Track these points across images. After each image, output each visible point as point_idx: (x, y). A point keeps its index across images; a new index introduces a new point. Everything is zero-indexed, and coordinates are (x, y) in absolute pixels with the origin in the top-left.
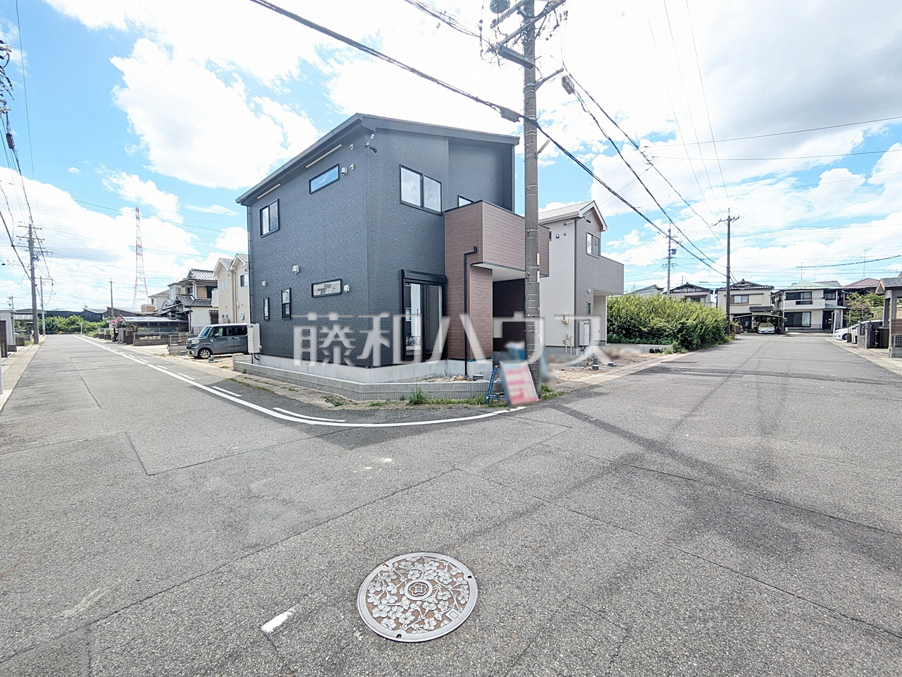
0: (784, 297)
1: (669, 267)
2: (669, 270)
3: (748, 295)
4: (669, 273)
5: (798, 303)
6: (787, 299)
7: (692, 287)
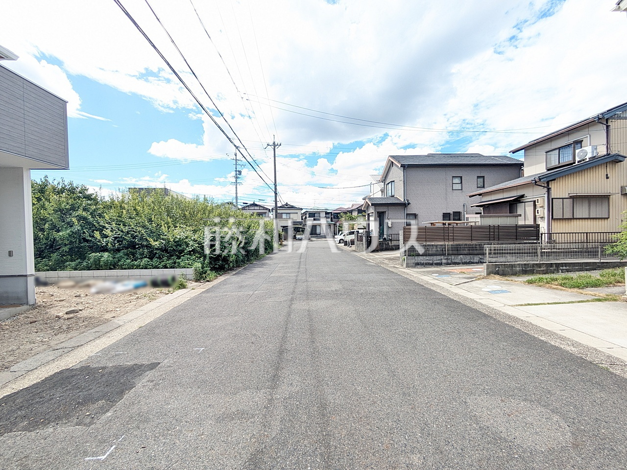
0: (308, 216)
1: (236, 185)
2: (236, 188)
3: (290, 213)
4: (236, 190)
5: (314, 220)
6: (309, 217)
7: (256, 205)
